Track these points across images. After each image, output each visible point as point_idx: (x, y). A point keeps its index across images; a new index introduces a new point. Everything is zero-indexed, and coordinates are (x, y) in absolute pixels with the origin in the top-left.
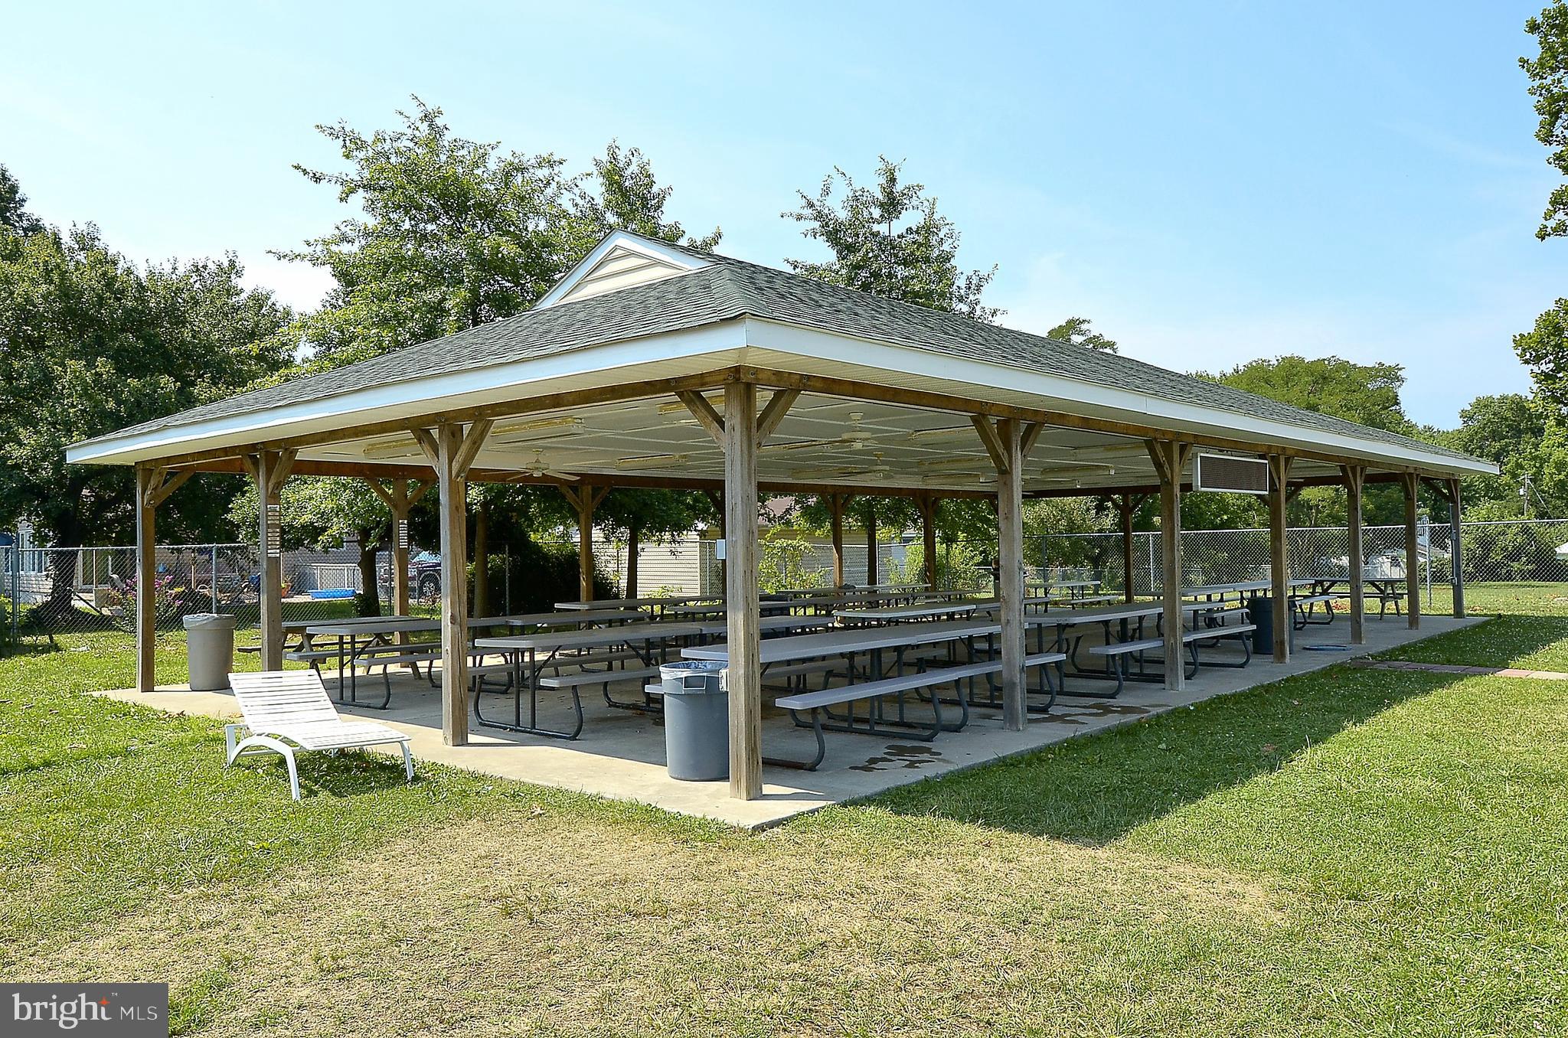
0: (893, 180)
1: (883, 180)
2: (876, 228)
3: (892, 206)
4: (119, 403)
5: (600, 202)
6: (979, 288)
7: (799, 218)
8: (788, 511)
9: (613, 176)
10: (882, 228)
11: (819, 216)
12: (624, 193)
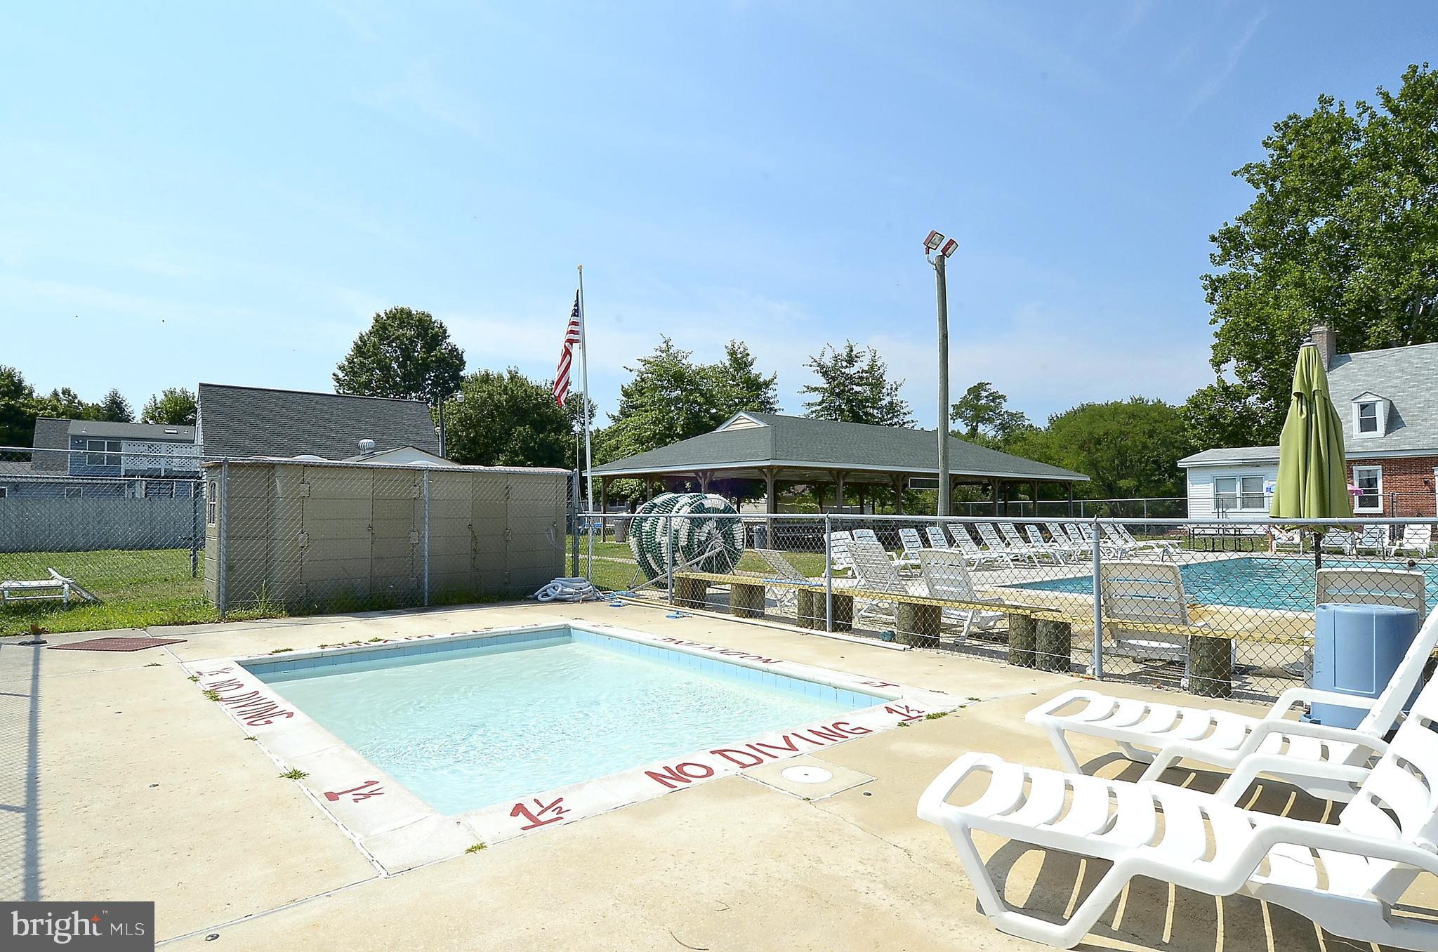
0: (852, 351)
1: (847, 350)
2: (843, 370)
3: (851, 361)
4: (535, 443)
5: (727, 364)
6: (896, 389)
7: (811, 366)
8: (803, 491)
9: (732, 354)
10: (847, 371)
11: (819, 365)
12: (736, 360)
